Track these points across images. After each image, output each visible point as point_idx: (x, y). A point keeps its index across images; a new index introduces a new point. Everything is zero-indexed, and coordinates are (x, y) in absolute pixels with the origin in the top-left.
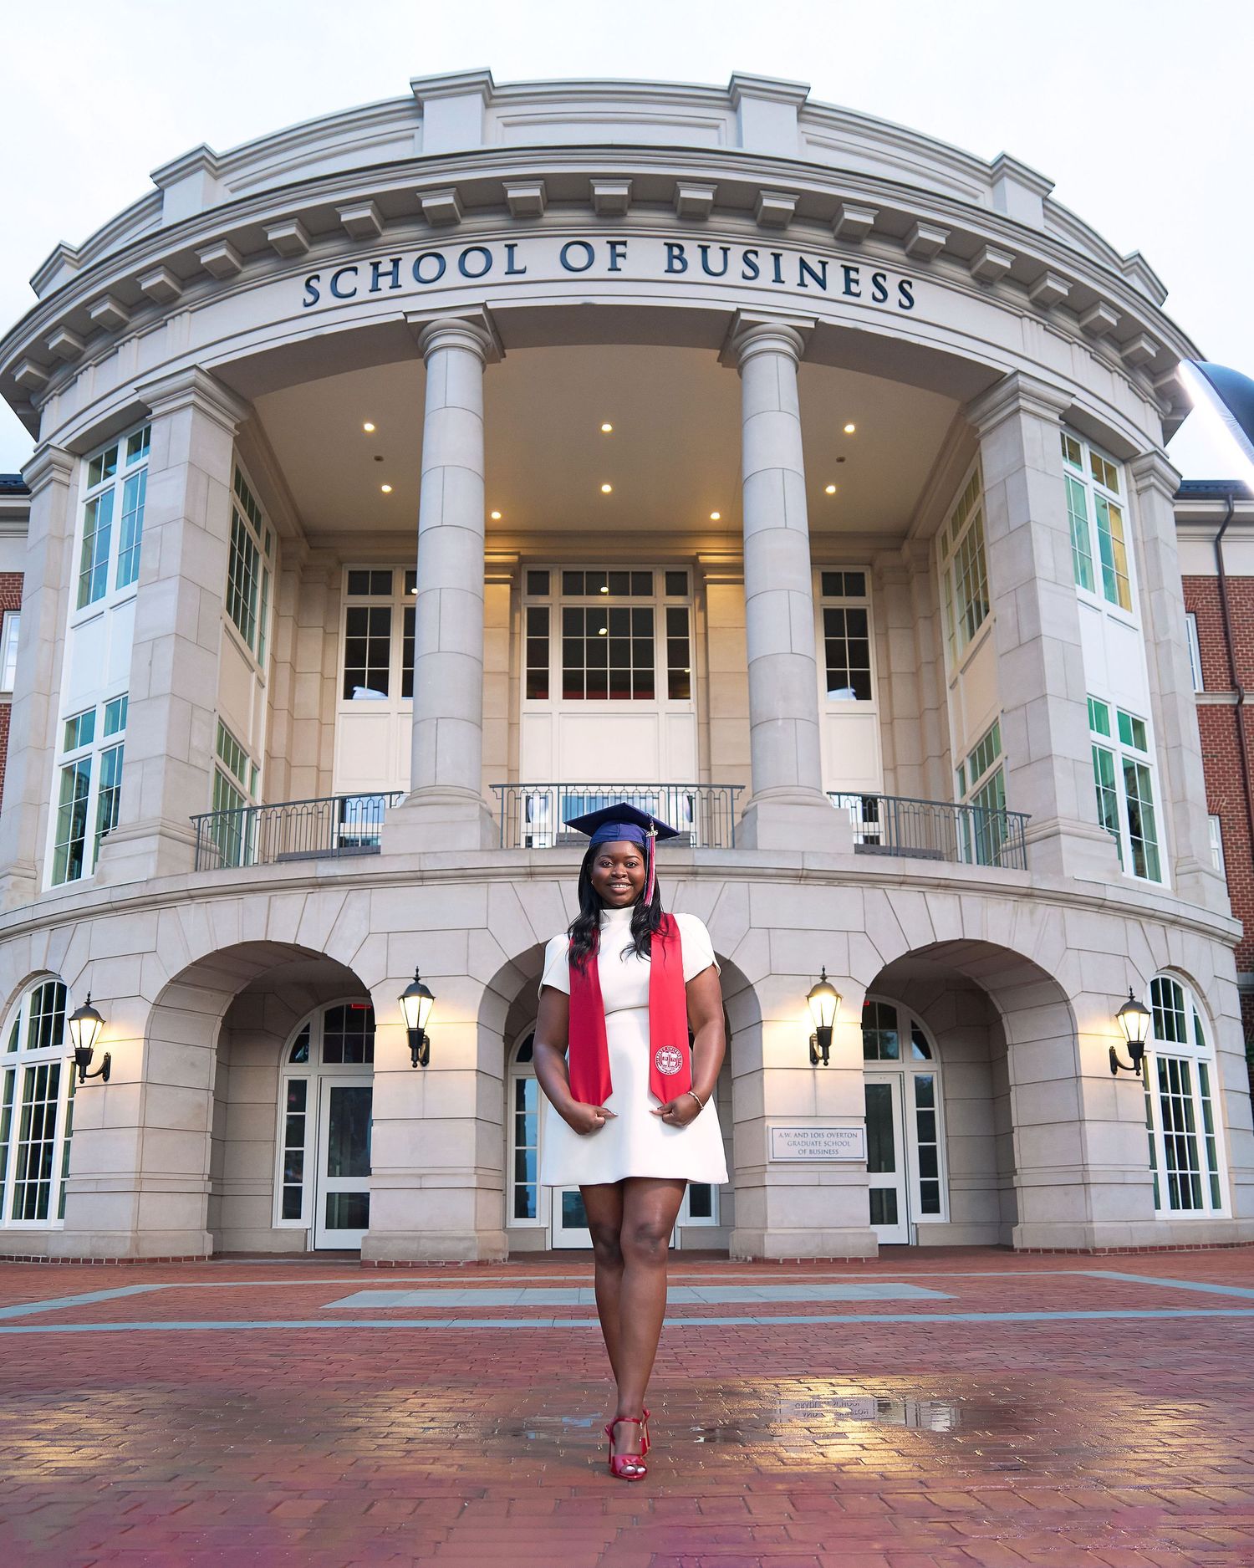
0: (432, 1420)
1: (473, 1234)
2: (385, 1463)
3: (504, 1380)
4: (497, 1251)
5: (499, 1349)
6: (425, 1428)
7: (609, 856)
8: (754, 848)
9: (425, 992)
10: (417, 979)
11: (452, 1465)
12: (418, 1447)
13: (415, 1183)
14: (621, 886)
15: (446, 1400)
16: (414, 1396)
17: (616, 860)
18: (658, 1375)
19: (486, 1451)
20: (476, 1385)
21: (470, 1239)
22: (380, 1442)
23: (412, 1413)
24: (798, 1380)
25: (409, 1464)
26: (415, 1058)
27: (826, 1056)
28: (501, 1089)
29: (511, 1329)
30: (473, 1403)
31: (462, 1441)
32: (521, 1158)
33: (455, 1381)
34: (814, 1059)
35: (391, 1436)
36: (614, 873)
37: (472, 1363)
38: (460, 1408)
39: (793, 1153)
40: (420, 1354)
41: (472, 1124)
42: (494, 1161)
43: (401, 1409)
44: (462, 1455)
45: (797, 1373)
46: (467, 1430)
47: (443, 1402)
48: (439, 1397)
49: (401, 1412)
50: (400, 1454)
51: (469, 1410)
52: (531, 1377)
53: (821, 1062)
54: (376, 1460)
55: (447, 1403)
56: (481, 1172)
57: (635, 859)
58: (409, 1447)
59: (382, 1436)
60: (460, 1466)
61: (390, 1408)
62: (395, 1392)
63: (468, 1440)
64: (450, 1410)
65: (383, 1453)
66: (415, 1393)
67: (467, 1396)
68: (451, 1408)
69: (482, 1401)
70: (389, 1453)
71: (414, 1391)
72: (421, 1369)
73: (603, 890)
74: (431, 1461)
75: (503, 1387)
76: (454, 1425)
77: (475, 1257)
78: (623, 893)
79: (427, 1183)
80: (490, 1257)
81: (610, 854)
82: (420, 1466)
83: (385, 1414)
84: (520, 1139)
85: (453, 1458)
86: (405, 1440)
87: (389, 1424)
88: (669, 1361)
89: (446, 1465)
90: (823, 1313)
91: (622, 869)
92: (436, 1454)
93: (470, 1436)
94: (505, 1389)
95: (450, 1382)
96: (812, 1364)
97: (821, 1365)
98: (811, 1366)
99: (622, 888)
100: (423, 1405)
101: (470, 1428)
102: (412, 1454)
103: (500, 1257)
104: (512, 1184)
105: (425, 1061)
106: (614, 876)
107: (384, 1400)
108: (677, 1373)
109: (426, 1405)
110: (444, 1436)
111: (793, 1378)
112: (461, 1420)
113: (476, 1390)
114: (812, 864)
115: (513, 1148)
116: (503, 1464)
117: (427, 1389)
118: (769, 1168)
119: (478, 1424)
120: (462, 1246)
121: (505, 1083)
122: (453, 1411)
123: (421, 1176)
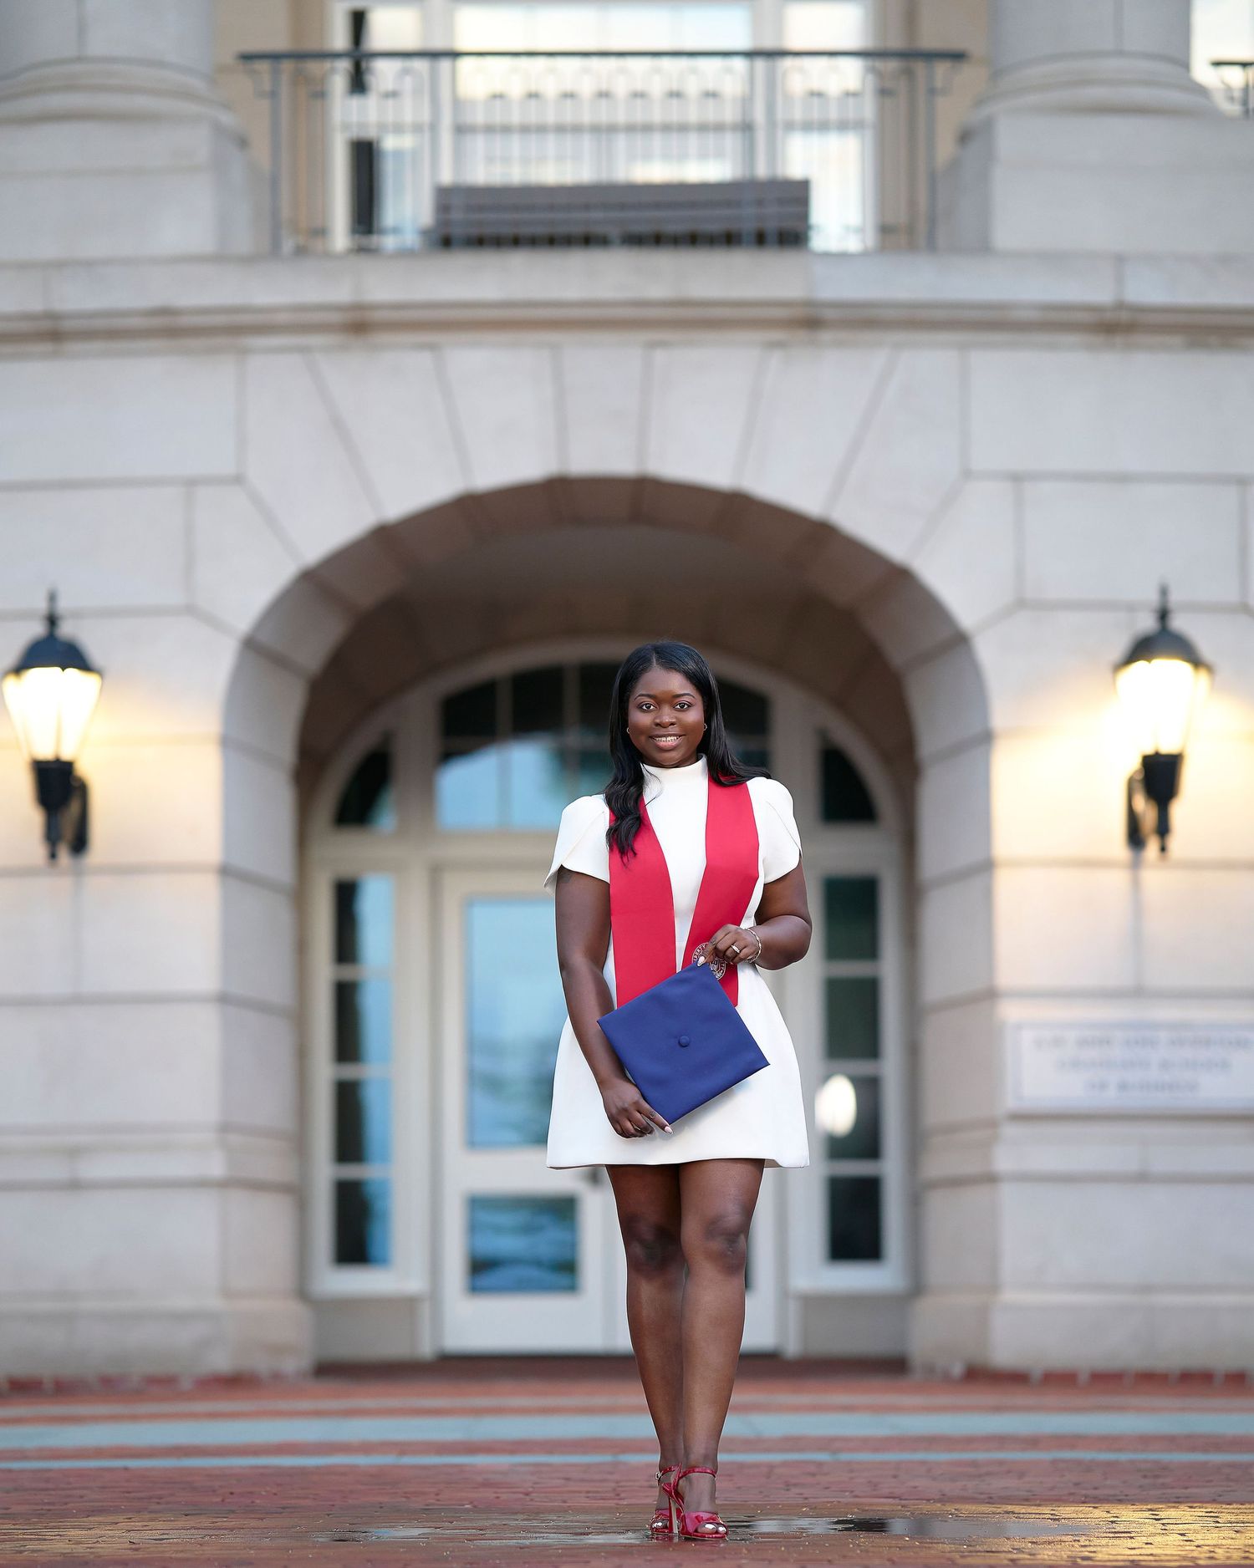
1: (214, 1303)
4: (280, 1350)
7: (649, 696)
8: (983, 247)
9: (69, 655)
10: (52, 620)
13: (55, 1170)
14: (669, 738)
17: (659, 701)
21: (210, 1316)
26: (52, 836)
27: (1163, 829)
28: (284, 915)
32: (349, 1102)
34: (1135, 837)
36: (658, 721)
39: (1069, 1090)
53: (1152, 846)
56: (235, 1139)
57: (686, 699)
73: (640, 742)
77: (221, 1361)
78: (673, 749)
79: (91, 1171)
80: (261, 1364)
81: (651, 693)
84: (348, 1044)
91: (667, 715)
99: (670, 741)
103: (290, 1366)
104: (324, 1172)
105: (80, 843)
106: (657, 725)
114: (1147, 290)
115: (324, 1072)
118: (1010, 1131)
121: (299, 897)
123: (73, 1153)
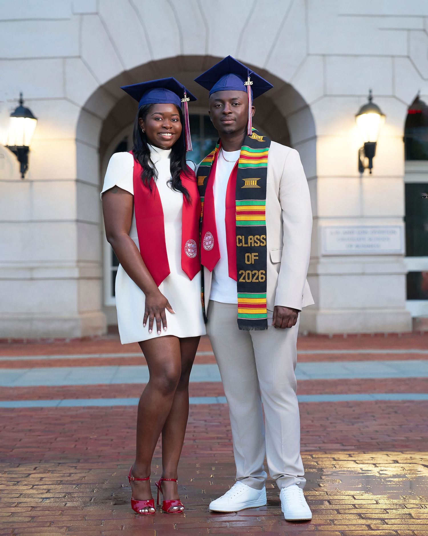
0: (48, 491)
1: (76, 316)
2: (17, 526)
3: (99, 456)
4: (96, 328)
5: (97, 428)
6: (43, 498)
7: (160, 114)
9: (27, 113)
10: (21, 102)
11: (63, 527)
12: (39, 513)
13: (27, 275)
15: (58, 475)
16: (34, 471)
17: (164, 116)
18: (211, 450)
19: (86, 516)
20: (79, 461)
21: (75, 320)
22: (13, 510)
23: (33, 486)
24: (311, 456)
25: (34, 527)
26: (23, 170)
27: (370, 166)
28: (96, 194)
29: (106, 408)
30: (76, 477)
31: (70, 508)
33: (65, 458)
34: (361, 168)
35: (20, 505)
37: (76, 441)
38: (67, 481)
39: (341, 247)
40: (37, 433)
41: (73, 227)
42: (92, 254)
43: (26, 483)
44: (70, 519)
45: (313, 448)
46: (72, 499)
47: (56, 477)
48: (53, 472)
49: (26, 485)
50: (27, 519)
51: (74, 483)
52: (119, 453)
53: (367, 171)
54: (11, 524)
55: (58, 477)
56: (82, 264)
57: (175, 117)
58: (33, 513)
59: (14, 505)
60: (67, 527)
61: (18, 482)
62: (21, 469)
63: (73, 507)
64: (61, 483)
65: (15, 519)
66: (35, 469)
67: (73, 471)
68: (61, 481)
69: (83, 475)
70: (20, 518)
71: (34, 467)
72: (39, 447)
74: (48, 524)
75: (99, 462)
76: (63, 495)
77: (78, 334)
79: (36, 274)
80: (91, 333)
81: (161, 112)
82: (41, 528)
83: (15, 487)
85: (63, 521)
86: (30, 508)
87: (18, 495)
88: (221, 438)
89: (58, 527)
90: (349, 391)
92: (51, 519)
93: (75, 504)
94: (100, 464)
95: (60, 458)
96: (325, 441)
97: (333, 442)
98: (324, 443)
100: (41, 479)
101: (75, 497)
102: (35, 519)
103: (100, 333)
104: (109, 269)
106: (162, 127)
107: (13, 476)
108: (225, 449)
109: (44, 479)
110: (57, 504)
111: (308, 453)
112: (68, 491)
113: (79, 465)
116: (96, 525)
117: (43, 465)
118: (323, 260)
119: (81, 495)
120: (67, 326)
122: (63, 484)
123: (32, 269)
